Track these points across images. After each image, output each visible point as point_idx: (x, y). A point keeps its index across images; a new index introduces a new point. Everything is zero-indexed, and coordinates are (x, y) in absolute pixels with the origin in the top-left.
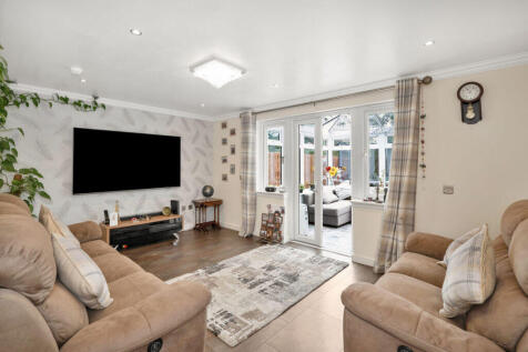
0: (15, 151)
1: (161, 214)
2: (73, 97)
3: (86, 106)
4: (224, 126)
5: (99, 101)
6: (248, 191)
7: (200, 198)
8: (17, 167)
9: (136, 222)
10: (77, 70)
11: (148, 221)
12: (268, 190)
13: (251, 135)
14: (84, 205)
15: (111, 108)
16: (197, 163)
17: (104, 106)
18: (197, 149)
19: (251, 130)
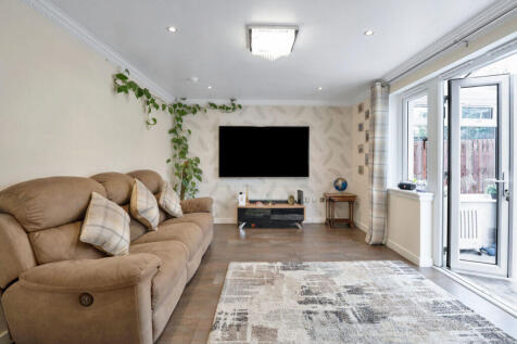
0: (187, 146)
1: (286, 202)
2: (219, 102)
3: (228, 108)
4: (360, 109)
5: (237, 103)
6: (375, 187)
7: (333, 191)
8: (188, 156)
9: (260, 205)
10: (195, 79)
11: (270, 206)
12: (401, 186)
13: (379, 114)
14: (229, 187)
15: (247, 107)
16: (331, 153)
17: (240, 107)
18: (331, 139)
19: (379, 107)
